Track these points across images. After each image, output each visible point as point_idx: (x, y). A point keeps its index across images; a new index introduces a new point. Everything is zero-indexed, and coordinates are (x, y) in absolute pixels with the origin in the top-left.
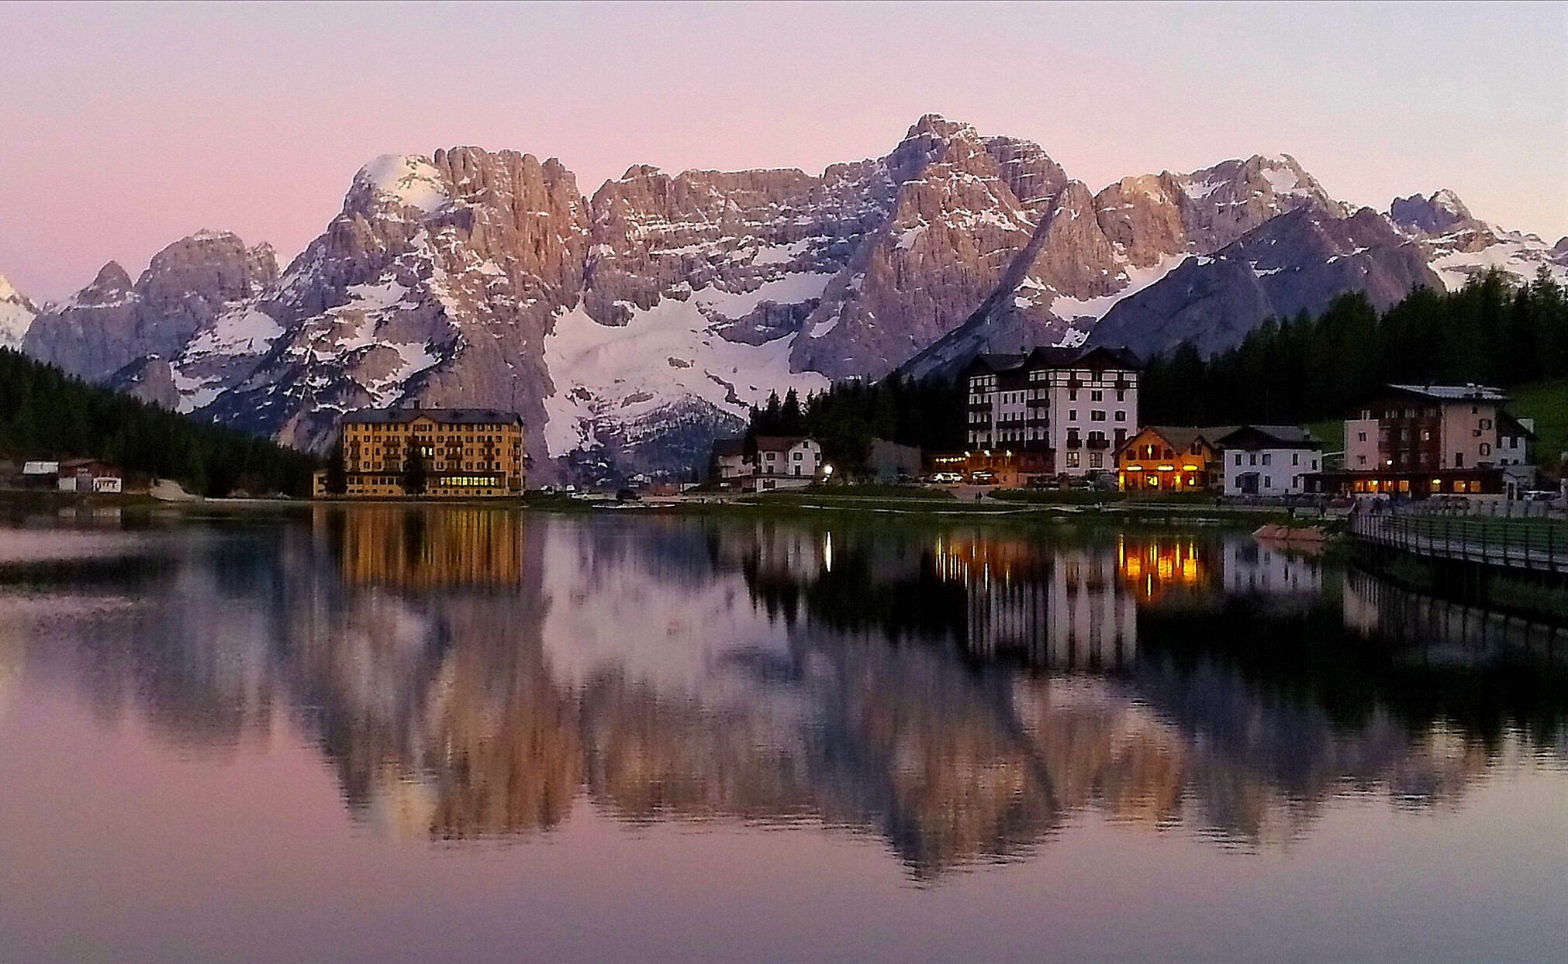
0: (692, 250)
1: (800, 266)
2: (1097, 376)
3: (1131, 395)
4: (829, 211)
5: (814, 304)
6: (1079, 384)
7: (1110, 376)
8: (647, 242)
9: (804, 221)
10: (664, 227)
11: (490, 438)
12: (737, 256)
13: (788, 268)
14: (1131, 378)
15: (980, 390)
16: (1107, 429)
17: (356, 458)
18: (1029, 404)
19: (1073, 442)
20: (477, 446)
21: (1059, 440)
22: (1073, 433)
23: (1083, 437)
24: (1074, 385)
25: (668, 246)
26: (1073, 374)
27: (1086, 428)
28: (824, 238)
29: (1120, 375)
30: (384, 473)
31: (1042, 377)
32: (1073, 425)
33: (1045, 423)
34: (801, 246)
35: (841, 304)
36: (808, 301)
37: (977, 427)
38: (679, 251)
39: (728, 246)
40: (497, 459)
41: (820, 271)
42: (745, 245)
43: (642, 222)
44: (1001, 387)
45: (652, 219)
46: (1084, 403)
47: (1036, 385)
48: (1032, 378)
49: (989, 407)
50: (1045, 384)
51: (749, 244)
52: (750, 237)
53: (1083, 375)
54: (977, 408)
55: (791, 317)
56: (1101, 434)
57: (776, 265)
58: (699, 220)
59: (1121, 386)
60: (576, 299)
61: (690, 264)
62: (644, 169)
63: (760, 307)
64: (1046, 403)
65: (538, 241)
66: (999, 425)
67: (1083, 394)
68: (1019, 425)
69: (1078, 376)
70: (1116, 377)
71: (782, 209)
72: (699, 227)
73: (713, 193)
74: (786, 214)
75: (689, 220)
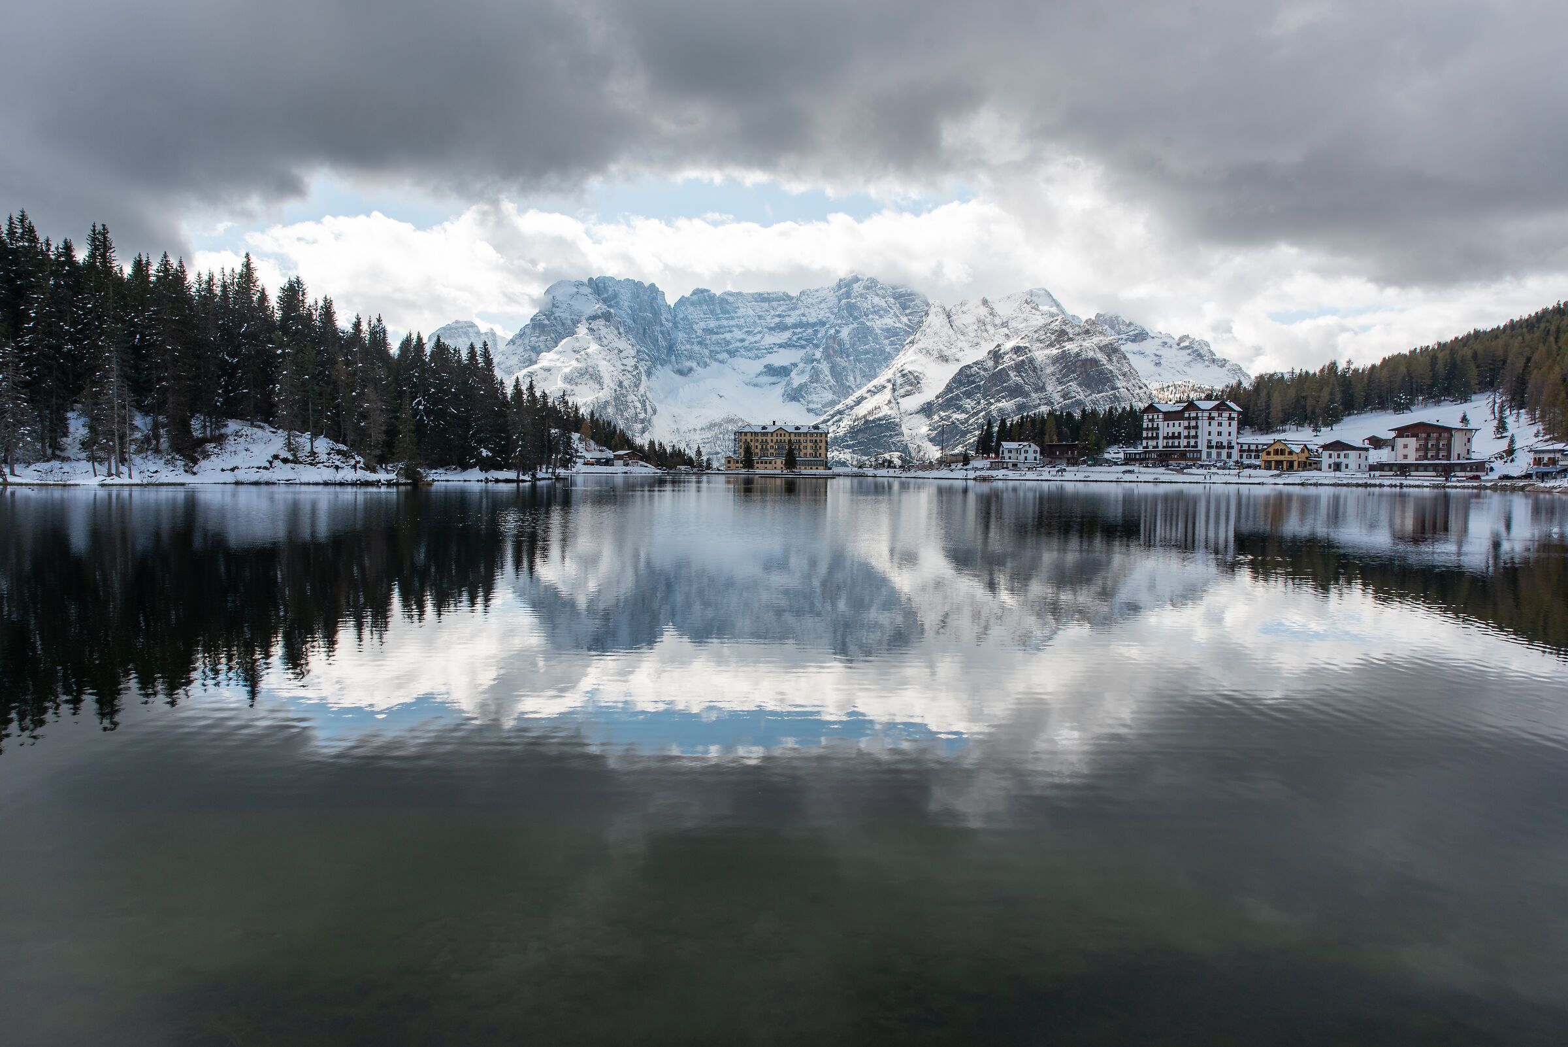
0: (728, 336)
1: (787, 345)
3: (1235, 424)
4: (804, 315)
5: (795, 365)
6: (1213, 418)
7: (1226, 414)
9: (789, 321)
10: (712, 324)
11: (816, 441)
12: (752, 339)
13: (780, 346)
14: (1234, 415)
15: (1152, 420)
16: (1224, 439)
17: (749, 450)
18: (1186, 428)
19: (1210, 447)
20: (809, 445)
21: (1202, 445)
22: (1209, 441)
23: (1214, 443)
24: (1211, 418)
25: (717, 333)
26: (1210, 414)
27: (1215, 439)
28: (799, 330)
29: (1230, 414)
31: (1193, 414)
32: (1210, 438)
33: (1196, 437)
34: (787, 334)
35: (809, 367)
36: (792, 364)
37: (1147, 438)
38: (722, 336)
39: (748, 334)
40: (820, 451)
41: (798, 348)
42: (757, 333)
43: (702, 319)
44: (1165, 420)
45: (707, 319)
46: (1214, 428)
47: (1189, 418)
48: (1186, 415)
49: (1158, 428)
50: (1197, 418)
51: (760, 332)
52: (760, 329)
53: (1215, 414)
54: (1147, 429)
55: (783, 373)
56: (1222, 443)
57: (774, 344)
58: (731, 319)
59: (1230, 418)
60: (665, 361)
61: (728, 343)
62: (703, 291)
63: (766, 367)
64: (1196, 427)
66: (1164, 438)
67: (1214, 423)
68: (1179, 437)
69: (1213, 415)
70: (1228, 415)
71: (777, 313)
72: (732, 323)
73: (739, 304)
74: (779, 316)
75: (727, 319)
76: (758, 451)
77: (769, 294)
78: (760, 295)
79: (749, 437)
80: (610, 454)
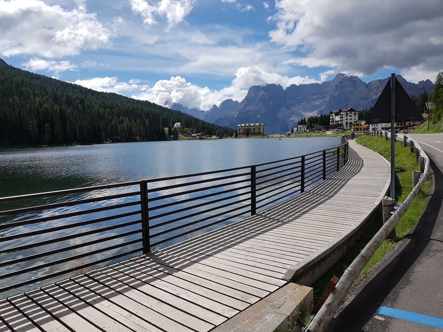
1: (318, 98)
2: (351, 113)
3: (357, 116)
4: (323, 89)
5: (320, 104)
7: (353, 113)
9: (319, 91)
12: (308, 98)
13: (316, 99)
14: (357, 113)
15: (332, 116)
16: (353, 121)
17: (240, 131)
18: (340, 118)
21: (344, 124)
22: (347, 122)
25: (297, 97)
30: (244, 134)
33: (342, 121)
34: (318, 95)
37: (332, 122)
41: (321, 99)
44: (335, 115)
46: (349, 118)
47: (341, 115)
49: (333, 119)
55: (317, 106)
60: (283, 106)
62: (293, 85)
63: (312, 105)
66: (335, 122)
67: (349, 116)
68: (338, 121)
69: (348, 113)
70: (354, 113)
73: (304, 88)
74: (316, 90)
75: (300, 92)
76: (243, 131)
78: (310, 84)
79: (240, 128)
80: (196, 135)
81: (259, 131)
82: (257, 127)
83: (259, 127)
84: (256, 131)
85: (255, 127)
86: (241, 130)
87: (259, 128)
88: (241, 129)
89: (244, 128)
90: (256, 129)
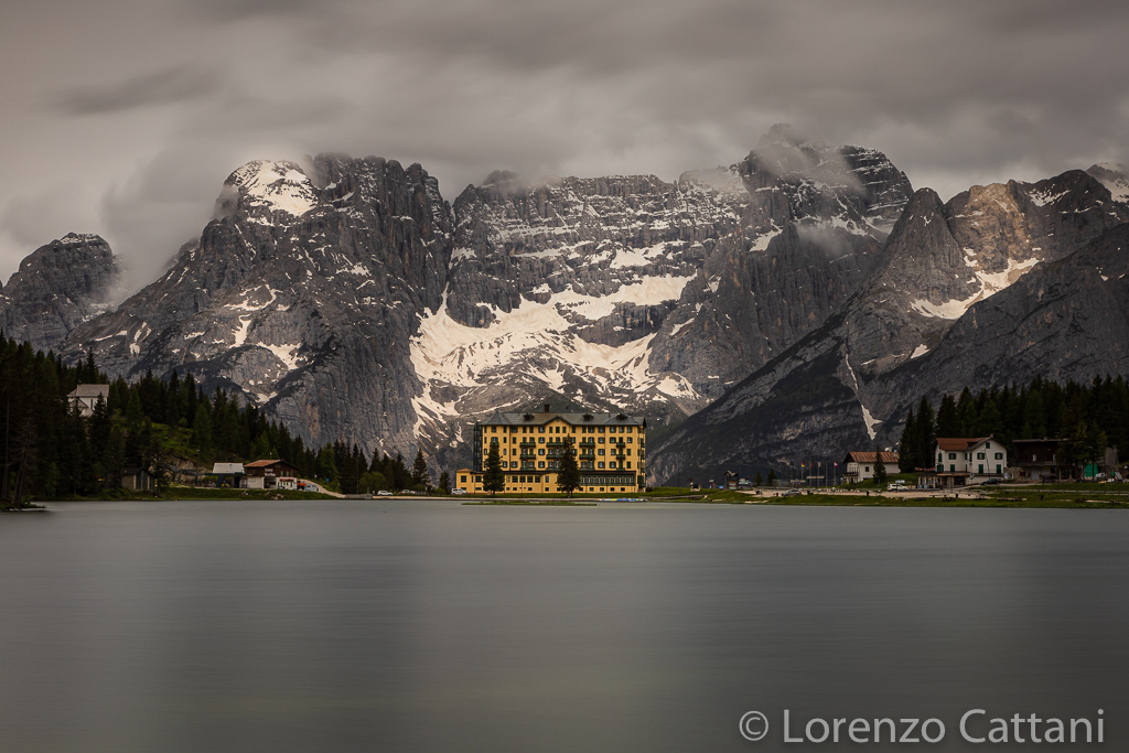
0: (552, 254)
1: (657, 268)
4: (684, 215)
5: (671, 305)
8: (508, 246)
9: (660, 225)
10: (522, 232)
11: (621, 439)
12: (595, 259)
13: (644, 271)
25: (530, 250)
28: (680, 243)
34: (657, 250)
35: (698, 306)
36: (666, 303)
38: (540, 255)
39: (586, 250)
40: (628, 459)
41: (676, 274)
42: (603, 249)
43: (503, 226)
45: (513, 223)
51: (607, 248)
52: (608, 241)
55: (649, 317)
57: (633, 268)
58: (557, 223)
60: (439, 301)
61: (550, 267)
62: (505, 177)
63: (618, 309)
65: (402, 245)
71: (638, 213)
72: (558, 231)
73: (571, 198)
74: (642, 218)
75: (549, 224)
76: (516, 458)
77: (624, 180)
78: (608, 181)
79: (500, 434)
80: (238, 468)
81: (621, 458)
82: (608, 435)
83: (617, 435)
84: (599, 458)
85: (596, 435)
86: (502, 446)
87: (621, 446)
88: (506, 446)
89: (520, 440)
90: (599, 446)
